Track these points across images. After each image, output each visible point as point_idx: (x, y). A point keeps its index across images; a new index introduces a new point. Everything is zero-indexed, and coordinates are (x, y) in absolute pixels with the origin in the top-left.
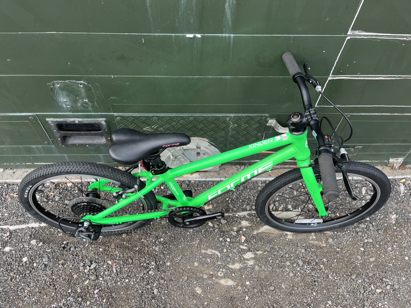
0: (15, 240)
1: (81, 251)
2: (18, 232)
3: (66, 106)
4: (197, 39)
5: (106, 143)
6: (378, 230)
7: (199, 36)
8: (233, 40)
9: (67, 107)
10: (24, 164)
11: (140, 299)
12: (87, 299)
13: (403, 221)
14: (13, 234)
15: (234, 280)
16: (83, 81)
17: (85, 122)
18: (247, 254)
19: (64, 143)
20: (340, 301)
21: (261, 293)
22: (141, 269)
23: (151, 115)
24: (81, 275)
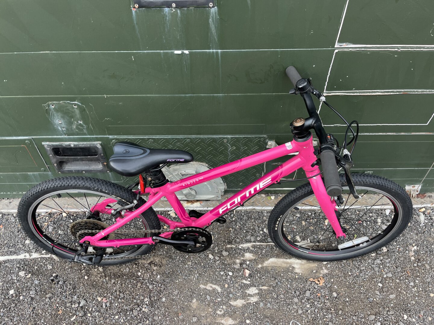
0: (4, 272)
3: (61, 128)
4: (185, 55)
5: (103, 169)
7: (187, 52)
8: (221, 56)
9: (63, 130)
10: (20, 193)
16: (77, 102)
17: (80, 146)
18: (250, 289)
19: (60, 169)
23: (146, 137)
24: (68, 311)
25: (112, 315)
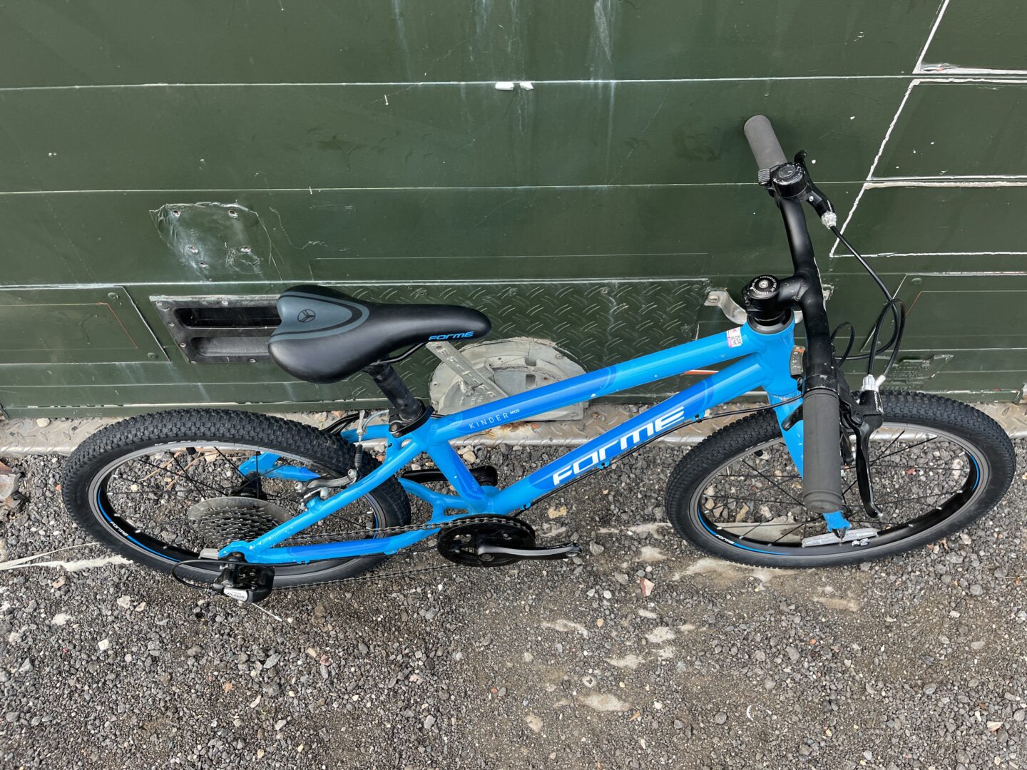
0: (79, 597)
1: (241, 622)
2: (87, 578)
3: (197, 264)
4: (524, 92)
6: (992, 570)
7: (528, 85)
8: (617, 94)
9: (201, 268)
10: (98, 406)
11: (388, 744)
12: (257, 745)
14: (75, 581)
15: (624, 697)
16: (239, 204)
17: (245, 303)
18: (655, 632)
19: (195, 355)
20: (895, 752)
21: (692, 732)
22: (391, 668)
23: (410, 283)
24: (242, 685)
25: (344, 694)
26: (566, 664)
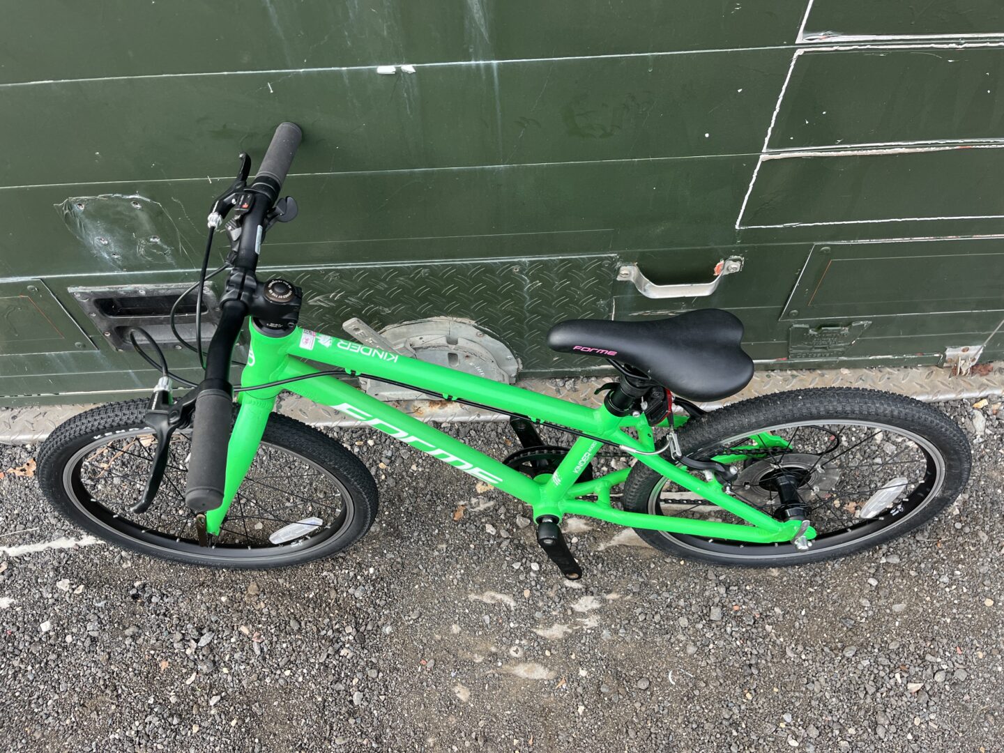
0: (22, 581)
1: (176, 602)
2: (28, 562)
3: (109, 256)
4: (407, 75)
7: (409, 68)
8: (498, 75)
9: (113, 259)
10: (35, 395)
11: (318, 716)
12: (192, 721)
13: (980, 507)
14: (17, 565)
15: (549, 666)
16: (140, 195)
17: (162, 292)
18: (580, 601)
19: (120, 343)
20: (815, 715)
21: (618, 697)
22: (322, 643)
23: (321, 267)
24: (178, 663)
25: (276, 669)
26: (493, 635)
